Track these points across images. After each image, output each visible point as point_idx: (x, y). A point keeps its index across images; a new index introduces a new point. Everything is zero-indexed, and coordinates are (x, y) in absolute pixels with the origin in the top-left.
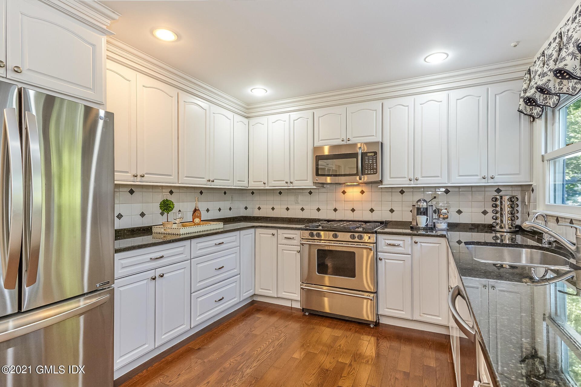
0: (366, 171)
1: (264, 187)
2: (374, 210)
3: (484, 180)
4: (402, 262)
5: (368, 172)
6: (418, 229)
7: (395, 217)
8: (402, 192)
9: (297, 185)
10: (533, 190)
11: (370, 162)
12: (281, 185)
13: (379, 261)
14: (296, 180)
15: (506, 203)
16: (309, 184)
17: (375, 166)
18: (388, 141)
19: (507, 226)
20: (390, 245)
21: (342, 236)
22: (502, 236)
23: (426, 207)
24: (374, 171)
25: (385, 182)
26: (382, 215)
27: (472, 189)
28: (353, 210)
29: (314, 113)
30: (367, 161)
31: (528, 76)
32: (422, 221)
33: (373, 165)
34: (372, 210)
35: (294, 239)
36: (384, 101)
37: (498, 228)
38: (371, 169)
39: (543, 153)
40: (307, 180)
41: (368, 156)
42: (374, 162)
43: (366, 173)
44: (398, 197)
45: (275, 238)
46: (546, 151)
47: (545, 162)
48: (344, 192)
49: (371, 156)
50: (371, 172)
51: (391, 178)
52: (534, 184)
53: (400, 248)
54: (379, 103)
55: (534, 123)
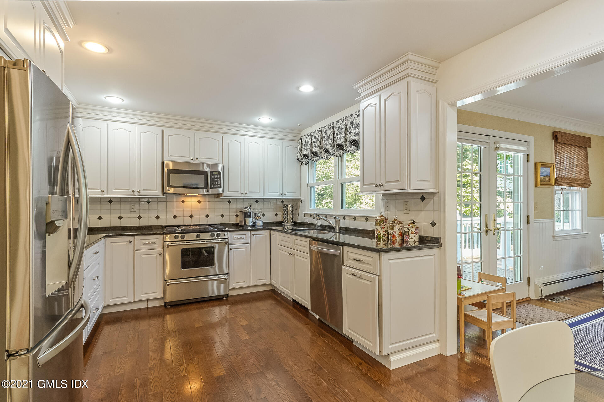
0: (213, 185)
1: (101, 195)
2: (209, 216)
3: (281, 195)
4: (244, 249)
5: (214, 186)
6: (247, 227)
7: (225, 220)
8: (229, 202)
9: (145, 194)
10: (301, 202)
11: (215, 179)
12: (127, 193)
13: (230, 251)
14: (143, 190)
15: (290, 209)
16: (158, 193)
17: (219, 182)
18: (227, 165)
19: (290, 222)
20: (237, 238)
21: (203, 235)
22: (287, 227)
23: (250, 212)
24: (218, 186)
25: (225, 195)
26: (215, 219)
27: (270, 200)
28: (191, 216)
29: (163, 131)
30: (213, 178)
31: (300, 140)
32: (249, 221)
33: (218, 182)
34: (207, 216)
35: (155, 243)
36: (225, 136)
37: (285, 223)
38: (216, 185)
39: (308, 183)
40: (156, 190)
41: (213, 174)
42: (219, 179)
43: (213, 187)
44: (227, 205)
45: (131, 246)
46: (309, 183)
47: (309, 187)
48: (183, 202)
49: (216, 174)
50: (216, 186)
51: (229, 191)
52: (302, 199)
53: (243, 240)
54: (221, 135)
55: (302, 166)
